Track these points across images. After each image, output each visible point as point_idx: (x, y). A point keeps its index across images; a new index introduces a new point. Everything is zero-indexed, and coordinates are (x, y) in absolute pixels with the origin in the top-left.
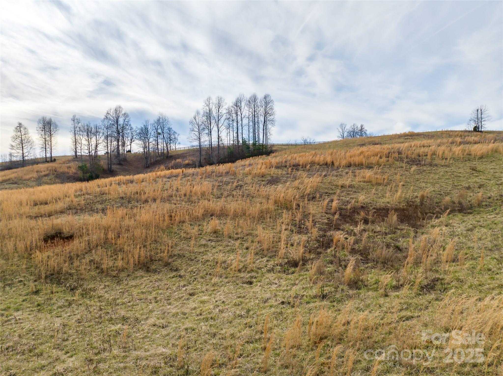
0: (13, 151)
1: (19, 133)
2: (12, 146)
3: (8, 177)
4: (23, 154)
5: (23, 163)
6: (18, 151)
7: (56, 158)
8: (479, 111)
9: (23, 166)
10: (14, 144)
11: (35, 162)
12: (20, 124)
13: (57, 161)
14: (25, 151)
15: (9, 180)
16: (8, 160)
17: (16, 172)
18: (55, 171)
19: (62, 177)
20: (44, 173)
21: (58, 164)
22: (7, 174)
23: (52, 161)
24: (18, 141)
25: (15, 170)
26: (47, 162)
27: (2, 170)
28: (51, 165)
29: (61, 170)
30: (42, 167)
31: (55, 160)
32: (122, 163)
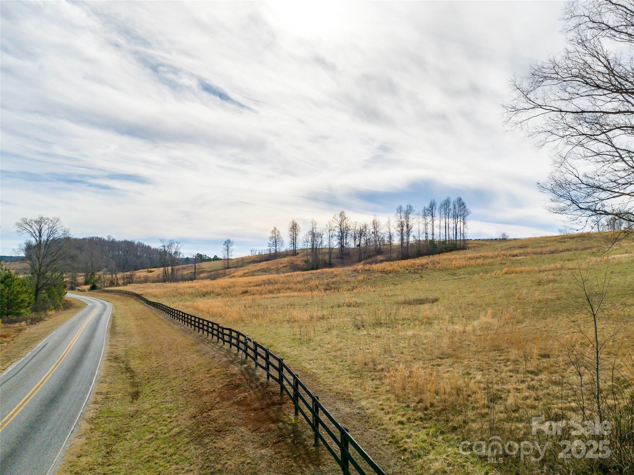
0: (270, 248)
1: (274, 235)
2: (270, 244)
3: (263, 267)
4: (276, 249)
5: (276, 256)
6: (273, 247)
7: (299, 252)
9: (276, 259)
10: (271, 243)
11: (286, 254)
12: (275, 228)
14: (277, 247)
15: (262, 269)
16: (268, 252)
17: (268, 264)
18: (292, 263)
19: (294, 268)
20: (284, 265)
21: (299, 257)
22: (264, 265)
23: (295, 255)
24: (273, 240)
25: (269, 262)
26: (293, 255)
27: (262, 261)
28: (294, 258)
29: (296, 263)
30: (285, 260)
31: (298, 254)
32: (343, 257)
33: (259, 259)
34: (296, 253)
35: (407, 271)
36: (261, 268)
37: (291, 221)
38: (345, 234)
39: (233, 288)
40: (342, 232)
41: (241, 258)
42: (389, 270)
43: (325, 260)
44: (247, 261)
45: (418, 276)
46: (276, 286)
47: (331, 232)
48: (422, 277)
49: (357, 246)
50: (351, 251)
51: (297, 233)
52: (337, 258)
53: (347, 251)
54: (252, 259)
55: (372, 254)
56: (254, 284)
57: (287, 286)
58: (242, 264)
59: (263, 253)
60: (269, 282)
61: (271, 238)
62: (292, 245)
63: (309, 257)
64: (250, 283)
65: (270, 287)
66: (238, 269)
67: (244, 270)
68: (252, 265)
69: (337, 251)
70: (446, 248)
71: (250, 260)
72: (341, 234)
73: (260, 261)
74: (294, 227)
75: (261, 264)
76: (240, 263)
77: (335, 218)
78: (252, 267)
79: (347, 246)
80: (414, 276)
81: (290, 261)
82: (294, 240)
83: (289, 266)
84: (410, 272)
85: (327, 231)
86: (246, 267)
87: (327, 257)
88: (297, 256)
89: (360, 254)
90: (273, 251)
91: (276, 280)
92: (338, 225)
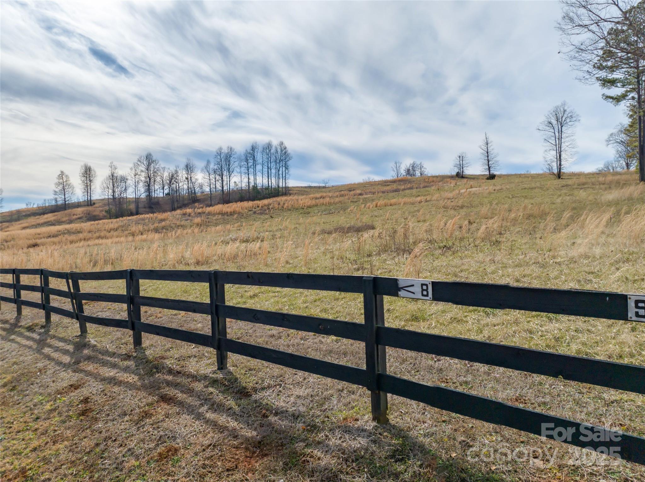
0: (56, 196)
1: (61, 180)
2: (55, 192)
3: (49, 220)
4: (65, 198)
5: (65, 207)
6: (60, 196)
7: (95, 202)
8: (461, 158)
9: (65, 210)
10: (57, 190)
11: (78, 205)
12: (62, 172)
13: (96, 205)
14: (66, 196)
15: (49, 222)
16: (53, 203)
17: (56, 215)
18: (89, 214)
19: (92, 218)
20: (78, 216)
21: (96, 207)
22: (50, 217)
23: (91, 205)
24: (61, 187)
25: (56, 213)
26: (88, 205)
27: (47, 213)
28: (90, 208)
29: (95, 213)
30: (79, 210)
31: (94, 204)
32: (153, 206)
33: (41, 211)
34: (92, 203)
35: (251, 212)
36: (46, 220)
37: (83, 164)
38: (152, 180)
39: (12, 242)
40: (149, 177)
41: (16, 210)
42: (229, 212)
43: (130, 210)
44: (24, 214)
45: (267, 216)
46: (81, 236)
47: (136, 177)
48: (272, 217)
49: (166, 194)
50: (160, 199)
51: (91, 179)
52: (145, 208)
53: (156, 200)
54: (31, 211)
55: (186, 202)
56: (46, 235)
57: (97, 234)
58: (19, 217)
59: (47, 205)
60: (69, 232)
61: (58, 184)
62: (86, 193)
63: (111, 206)
64: (39, 234)
65: (73, 237)
66: (13, 223)
67: (22, 224)
68: (32, 217)
69: (145, 200)
70: (269, 194)
71: (29, 213)
72: (148, 179)
73: (44, 214)
74: (88, 173)
75: (46, 216)
76: (15, 217)
77: (140, 161)
78: (32, 220)
79: (156, 195)
80: (262, 217)
81: (85, 212)
82: (88, 187)
83: (86, 217)
84: (255, 213)
85: (133, 176)
86: (25, 221)
87: (132, 207)
88: (95, 206)
89: (173, 203)
90: (60, 202)
91: (79, 229)
92: (143, 169)
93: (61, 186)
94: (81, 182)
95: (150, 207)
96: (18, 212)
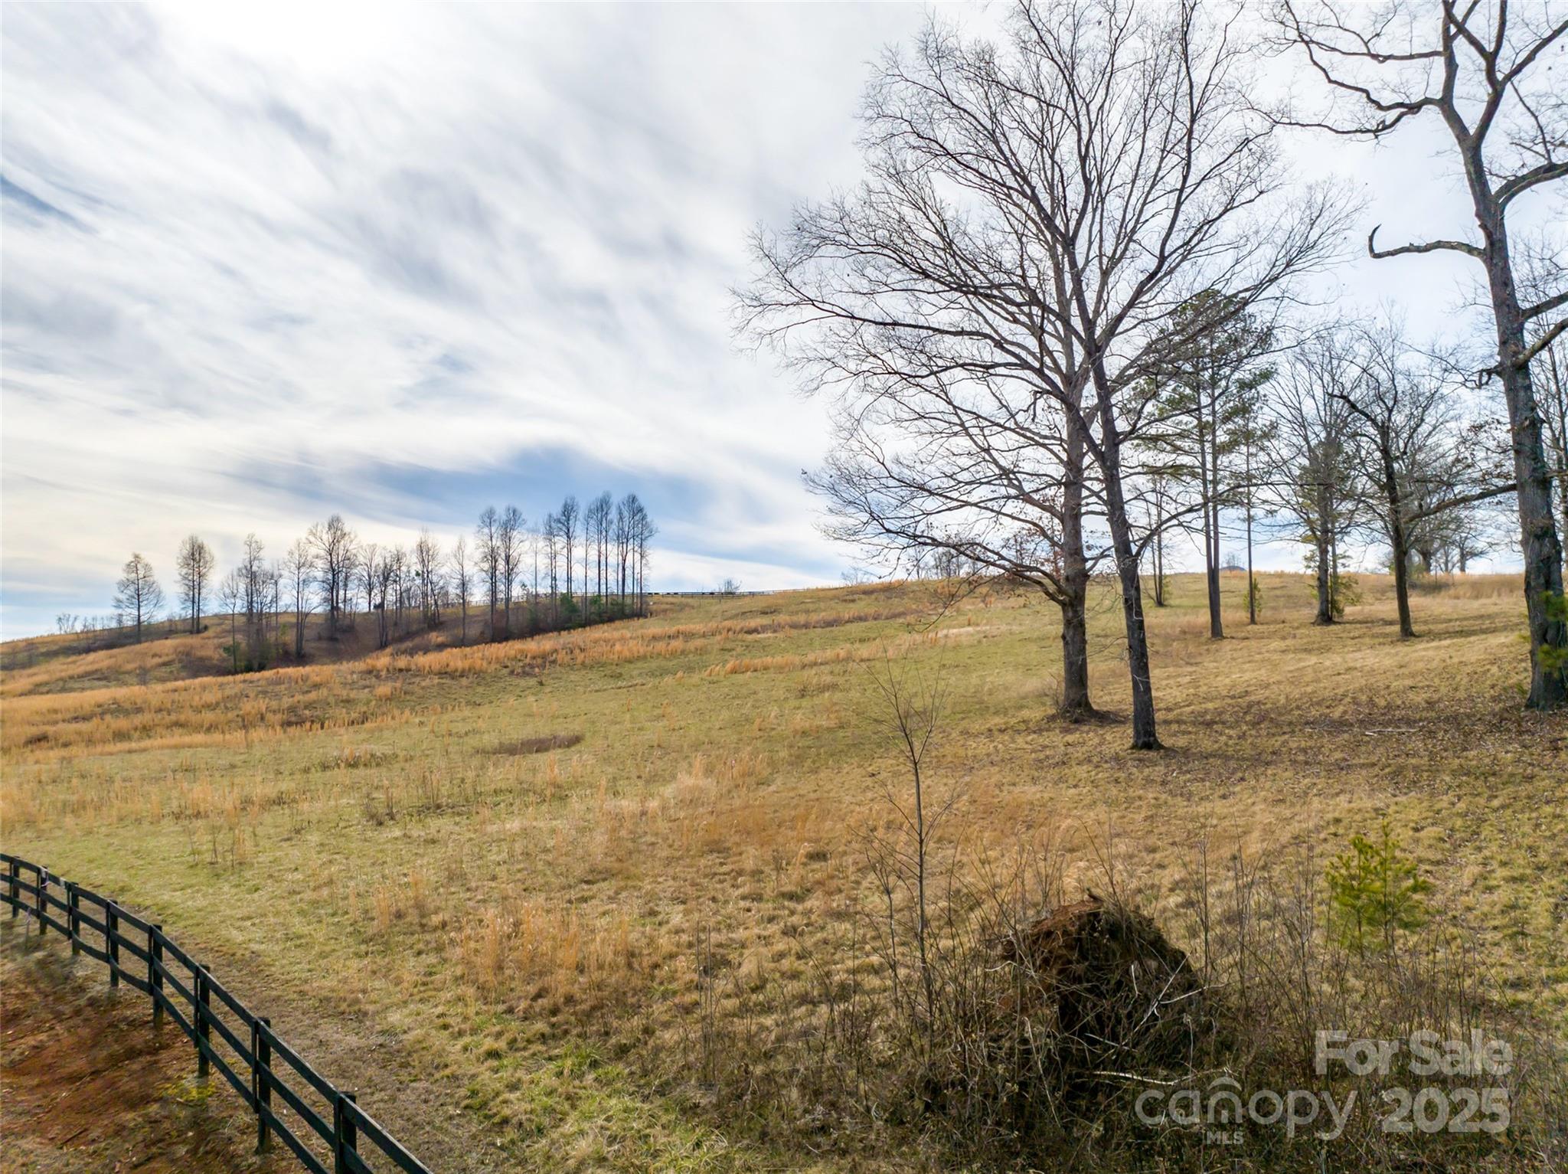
0: (120, 611)
1: (134, 575)
2: (119, 601)
3: (96, 666)
4: (139, 616)
5: (138, 634)
6: (129, 611)
7: (207, 622)
9: (139, 642)
10: (122, 597)
11: (168, 630)
12: (137, 557)
13: (209, 632)
14: (143, 610)
15: (95, 672)
16: (114, 625)
17: (114, 656)
18: (188, 654)
19: (196, 667)
20: (165, 659)
21: (208, 638)
22: (99, 659)
23: (199, 632)
24: (131, 590)
25: (115, 651)
26: (191, 632)
27: (95, 650)
28: (194, 640)
29: (201, 653)
30: (168, 645)
31: (206, 628)
32: (338, 636)
33: (84, 644)
34: (202, 626)
35: (505, 671)
36: (89, 668)
37: (186, 538)
38: (342, 577)
40: (333, 570)
41: (26, 640)
42: (460, 669)
43: (285, 645)
44: (44, 650)
45: (532, 682)
46: (138, 720)
47: (302, 570)
48: (541, 684)
49: (376, 607)
50: (358, 620)
51: (203, 571)
52: (320, 638)
53: (347, 622)
55: (414, 627)
56: (68, 716)
57: (173, 717)
58: (30, 657)
59: (98, 627)
60: (117, 709)
61: (126, 584)
62: (189, 604)
64: (55, 711)
65: (122, 723)
66: (15, 673)
67: (35, 674)
68: (62, 659)
69: (320, 621)
71: (55, 648)
72: (330, 576)
73: (88, 650)
74: (196, 557)
75: (92, 656)
77: (314, 535)
78: (59, 668)
79: (348, 609)
80: (523, 682)
81: (181, 649)
82: (194, 590)
83: (180, 661)
84: (512, 672)
85: (293, 567)
86: (43, 667)
87: (290, 637)
88: (205, 634)
89: (384, 628)
90: (128, 622)
91: (139, 701)
92: (323, 553)
93: (132, 588)
94: (179, 578)
95: (332, 639)
96: (30, 645)
